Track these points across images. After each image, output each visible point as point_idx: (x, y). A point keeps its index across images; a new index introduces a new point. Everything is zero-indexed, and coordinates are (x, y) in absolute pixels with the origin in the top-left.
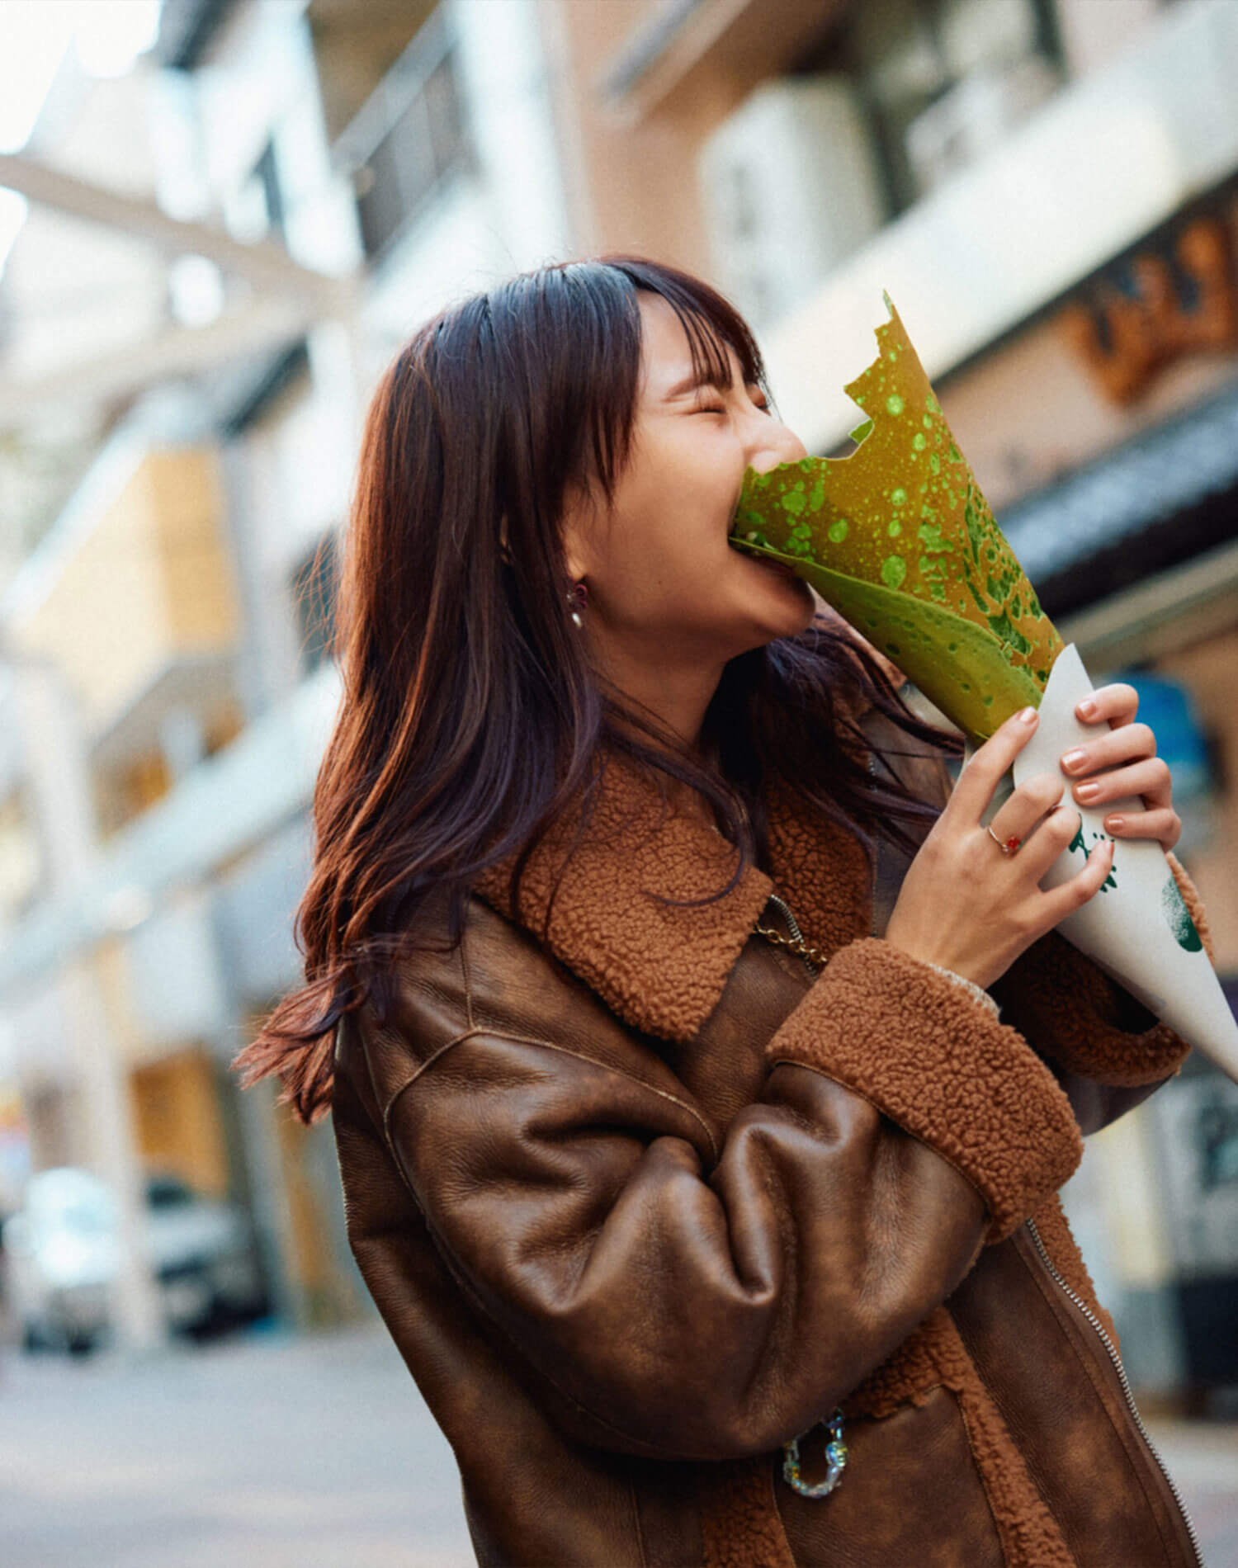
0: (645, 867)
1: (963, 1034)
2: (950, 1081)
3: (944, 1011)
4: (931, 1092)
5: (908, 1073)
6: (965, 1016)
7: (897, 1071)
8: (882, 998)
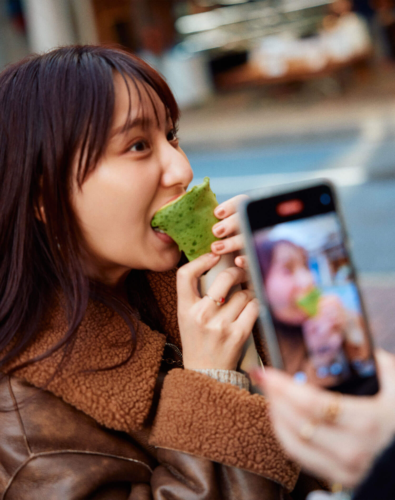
0: (102, 345)
1: (238, 408)
2: (240, 434)
3: (224, 400)
4: (233, 444)
5: (218, 438)
6: (235, 399)
7: (212, 439)
8: (190, 402)
